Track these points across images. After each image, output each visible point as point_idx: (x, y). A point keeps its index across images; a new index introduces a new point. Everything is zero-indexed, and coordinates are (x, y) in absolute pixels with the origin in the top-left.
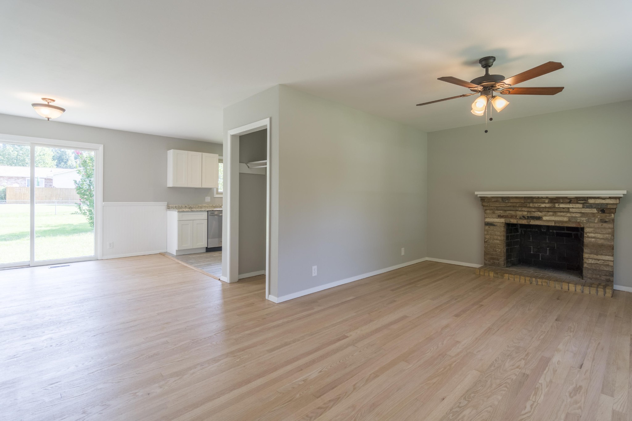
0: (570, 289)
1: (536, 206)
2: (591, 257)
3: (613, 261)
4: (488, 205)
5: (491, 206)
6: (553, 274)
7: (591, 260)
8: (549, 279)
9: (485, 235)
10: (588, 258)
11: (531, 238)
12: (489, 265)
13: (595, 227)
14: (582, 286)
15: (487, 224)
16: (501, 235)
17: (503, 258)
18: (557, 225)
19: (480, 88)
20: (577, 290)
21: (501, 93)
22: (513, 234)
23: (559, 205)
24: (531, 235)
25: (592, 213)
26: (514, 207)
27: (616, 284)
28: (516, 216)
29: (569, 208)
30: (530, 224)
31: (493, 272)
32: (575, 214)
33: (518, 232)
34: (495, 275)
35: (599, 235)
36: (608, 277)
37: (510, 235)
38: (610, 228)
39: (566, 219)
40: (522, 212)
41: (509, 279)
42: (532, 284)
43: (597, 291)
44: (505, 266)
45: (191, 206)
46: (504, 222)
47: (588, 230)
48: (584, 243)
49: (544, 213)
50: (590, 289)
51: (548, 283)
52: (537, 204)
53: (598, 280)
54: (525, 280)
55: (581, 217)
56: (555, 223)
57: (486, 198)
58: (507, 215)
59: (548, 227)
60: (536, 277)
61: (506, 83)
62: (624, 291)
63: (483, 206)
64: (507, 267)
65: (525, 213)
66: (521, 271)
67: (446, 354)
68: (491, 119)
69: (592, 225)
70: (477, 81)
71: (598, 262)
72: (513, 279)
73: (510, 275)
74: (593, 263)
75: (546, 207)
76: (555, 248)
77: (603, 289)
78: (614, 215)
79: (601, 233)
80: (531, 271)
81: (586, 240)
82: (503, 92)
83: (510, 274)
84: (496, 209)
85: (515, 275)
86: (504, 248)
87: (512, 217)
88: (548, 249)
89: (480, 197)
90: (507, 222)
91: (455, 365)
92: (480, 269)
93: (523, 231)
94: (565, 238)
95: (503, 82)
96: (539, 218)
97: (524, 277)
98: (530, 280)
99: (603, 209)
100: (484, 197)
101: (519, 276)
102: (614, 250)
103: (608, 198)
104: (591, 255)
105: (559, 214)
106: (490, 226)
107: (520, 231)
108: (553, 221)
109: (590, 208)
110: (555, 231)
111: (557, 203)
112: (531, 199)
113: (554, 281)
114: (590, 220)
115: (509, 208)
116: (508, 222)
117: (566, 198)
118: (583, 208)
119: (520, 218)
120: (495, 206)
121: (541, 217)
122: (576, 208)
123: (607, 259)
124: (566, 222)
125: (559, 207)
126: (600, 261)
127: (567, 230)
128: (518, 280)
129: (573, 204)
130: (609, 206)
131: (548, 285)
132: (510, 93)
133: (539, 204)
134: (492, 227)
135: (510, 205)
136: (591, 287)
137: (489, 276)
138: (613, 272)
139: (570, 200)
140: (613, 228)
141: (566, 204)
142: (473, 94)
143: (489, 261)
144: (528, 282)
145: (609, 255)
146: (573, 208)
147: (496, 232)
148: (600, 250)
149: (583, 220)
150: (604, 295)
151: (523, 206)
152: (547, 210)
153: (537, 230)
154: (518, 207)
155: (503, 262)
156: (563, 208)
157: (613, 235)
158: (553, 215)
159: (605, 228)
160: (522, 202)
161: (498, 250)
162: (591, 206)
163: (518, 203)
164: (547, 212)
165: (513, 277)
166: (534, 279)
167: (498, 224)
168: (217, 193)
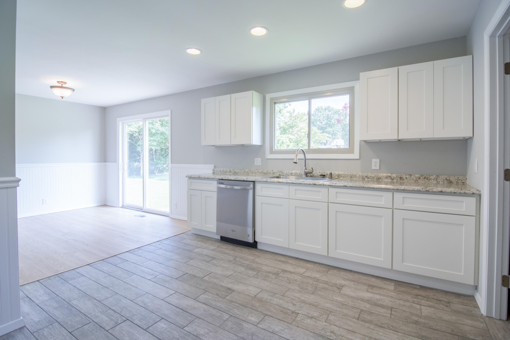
45: (236, 171)
168: (272, 152)
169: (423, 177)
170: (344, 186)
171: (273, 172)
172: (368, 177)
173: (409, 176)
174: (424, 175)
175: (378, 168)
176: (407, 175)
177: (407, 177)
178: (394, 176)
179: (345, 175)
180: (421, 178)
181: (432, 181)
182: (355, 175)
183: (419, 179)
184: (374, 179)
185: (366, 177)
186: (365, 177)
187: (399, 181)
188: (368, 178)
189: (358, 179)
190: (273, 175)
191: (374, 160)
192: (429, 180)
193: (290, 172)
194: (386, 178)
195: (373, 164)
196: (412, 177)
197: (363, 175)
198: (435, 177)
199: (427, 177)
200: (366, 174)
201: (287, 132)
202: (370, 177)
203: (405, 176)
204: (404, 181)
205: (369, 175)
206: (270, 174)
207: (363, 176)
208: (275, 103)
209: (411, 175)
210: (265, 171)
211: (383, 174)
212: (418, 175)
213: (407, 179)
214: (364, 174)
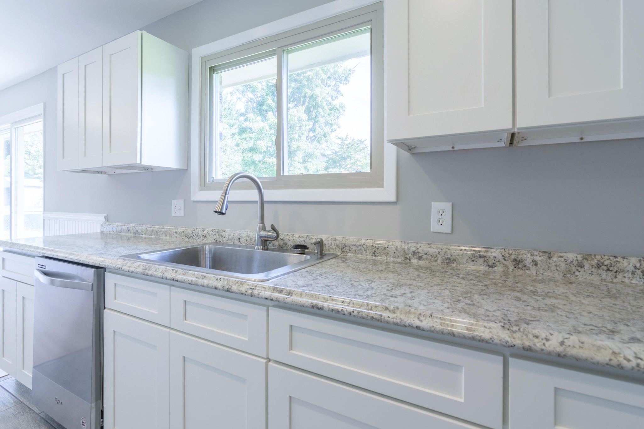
168: (204, 185)
169: (594, 262)
170: (313, 307)
171: (203, 233)
172: (420, 255)
173: (542, 257)
174: (595, 256)
175: (446, 228)
176: (536, 253)
177: (538, 259)
178: (494, 254)
179: (360, 247)
180: (587, 265)
181: (625, 277)
182: (385, 249)
183: (579, 269)
184: (436, 261)
185: (414, 253)
186: (410, 255)
187: (511, 270)
188: (420, 258)
189: (392, 259)
190: (203, 240)
191: (436, 206)
192: (616, 272)
193: (237, 234)
194: (470, 261)
195: (434, 216)
196: (555, 259)
197: (406, 248)
198: (638, 265)
199: (606, 263)
200: (415, 245)
201: (338, 164)
202: (425, 256)
203: (529, 255)
204: (527, 271)
205: (424, 248)
206: (197, 238)
207: (406, 251)
208: (212, 70)
209: (550, 254)
210: (189, 231)
211: (464, 248)
212: (575, 255)
213: (536, 265)
214: (410, 245)
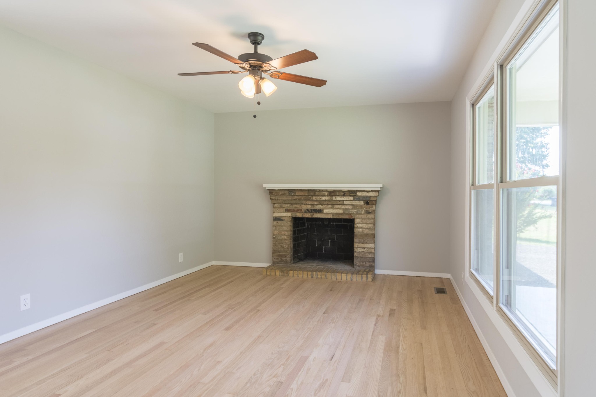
0: (342, 278)
1: (318, 199)
2: (359, 246)
3: (374, 248)
4: (276, 199)
5: (279, 200)
6: (332, 266)
7: (359, 249)
8: (327, 271)
9: (273, 230)
10: (357, 248)
11: (316, 232)
12: (277, 263)
13: (363, 218)
14: (351, 274)
15: (276, 219)
16: (288, 230)
17: (290, 254)
18: (335, 217)
19: (247, 66)
20: (348, 279)
21: (271, 76)
22: (300, 228)
23: (336, 198)
24: (316, 229)
25: (360, 205)
26: (299, 200)
27: (377, 269)
28: (301, 210)
29: (343, 201)
30: (313, 217)
31: (279, 271)
32: (348, 206)
33: (305, 226)
34: (281, 273)
35: (365, 225)
36: (371, 263)
37: (297, 230)
38: (372, 219)
39: (341, 211)
40: (306, 205)
41: (293, 276)
42: (313, 278)
43: (362, 277)
44: (292, 262)
46: (291, 216)
47: (357, 221)
48: (355, 233)
49: (324, 206)
50: (357, 276)
51: (326, 275)
52: (318, 197)
53: (364, 267)
54: (307, 275)
55: (352, 209)
56: (333, 216)
57: (274, 191)
58: (294, 209)
59: (329, 220)
60: (317, 271)
61: (272, 66)
62: (382, 274)
63: (272, 200)
64: (294, 263)
65: (309, 206)
66: (305, 266)
67: (199, 382)
68: (259, 103)
69: (360, 216)
70: (245, 58)
71: (364, 250)
72: (297, 275)
73: (294, 272)
74: (360, 251)
75: (325, 200)
76: (335, 240)
77: (366, 275)
78: (375, 206)
79: (366, 223)
80: (314, 264)
81: (356, 231)
82: (272, 75)
83: (295, 270)
84: (283, 202)
85: (299, 271)
86: (290, 243)
87: (298, 210)
88: (329, 241)
89: (268, 190)
90: (293, 216)
91: (206, 394)
92: (267, 268)
93: (309, 224)
94: (342, 229)
95: (269, 64)
96: (320, 211)
97: (306, 272)
98: (311, 274)
99: (368, 202)
100: (272, 190)
101: (302, 272)
102: (375, 238)
103: (371, 191)
104: (359, 244)
105: (336, 206)
106: (277, 220)
107: (307, 224)
108: (332, 213)
109: (358, 200)
110: (335, 223)
111: (334, 196)
112: (313, 192)
113: (331, 273)
114: (359, 212)
115: (294, 202)
116: (295, 216)
117: (341, 191)
118: (354, 200)
119: (305, 212)
120: (282, 199)
121: (322, 210)
122: (348, 200)
123: (370, 247)
124: (341, 214)
125: (335, 199)
126: (365, 249)
127: (344, 222)
128: (302, 276)
129: (346, 197)
130: (371, 198)
131: (326, 277)
132: (279, 78)
133: (320, 197)
134: (280, 222)
135: (296, 198)
136: (358, 274)
137: (275, 275)
138: (374, 258)
139: (345, 193)
140: (375, 218)
141: (341, 197)
142: (242, 72)
143: (277, 258)
144: (310, 277)
145: (371, 243)
146: (346, 200)
147: (284, 228)
148: (365, 239)
149: (354, 212)
150: (367, 280)
151: (307, 199)
152: (327, 203)
153: (320, 223)
154: (303, 200)
155: (289, 259)
156: (339, 201)
157: (374, 225)
158: (332, 208)
159: (369, 219)
160: (306, 196)
161: (285, 247)
162: (359, 199)
163: (303, 196)
164: (327, 205)
165: (297, 273)
166: (315, 273)
167: (286, 219)
